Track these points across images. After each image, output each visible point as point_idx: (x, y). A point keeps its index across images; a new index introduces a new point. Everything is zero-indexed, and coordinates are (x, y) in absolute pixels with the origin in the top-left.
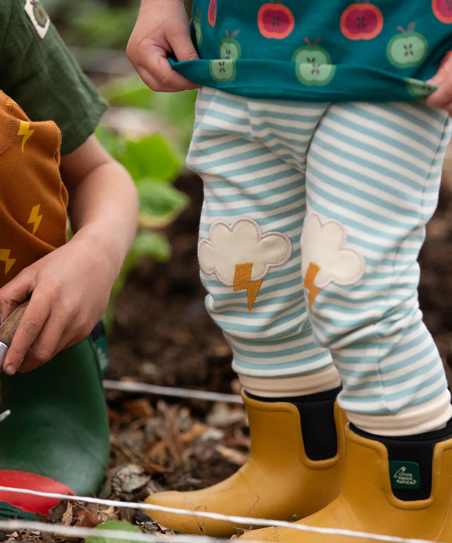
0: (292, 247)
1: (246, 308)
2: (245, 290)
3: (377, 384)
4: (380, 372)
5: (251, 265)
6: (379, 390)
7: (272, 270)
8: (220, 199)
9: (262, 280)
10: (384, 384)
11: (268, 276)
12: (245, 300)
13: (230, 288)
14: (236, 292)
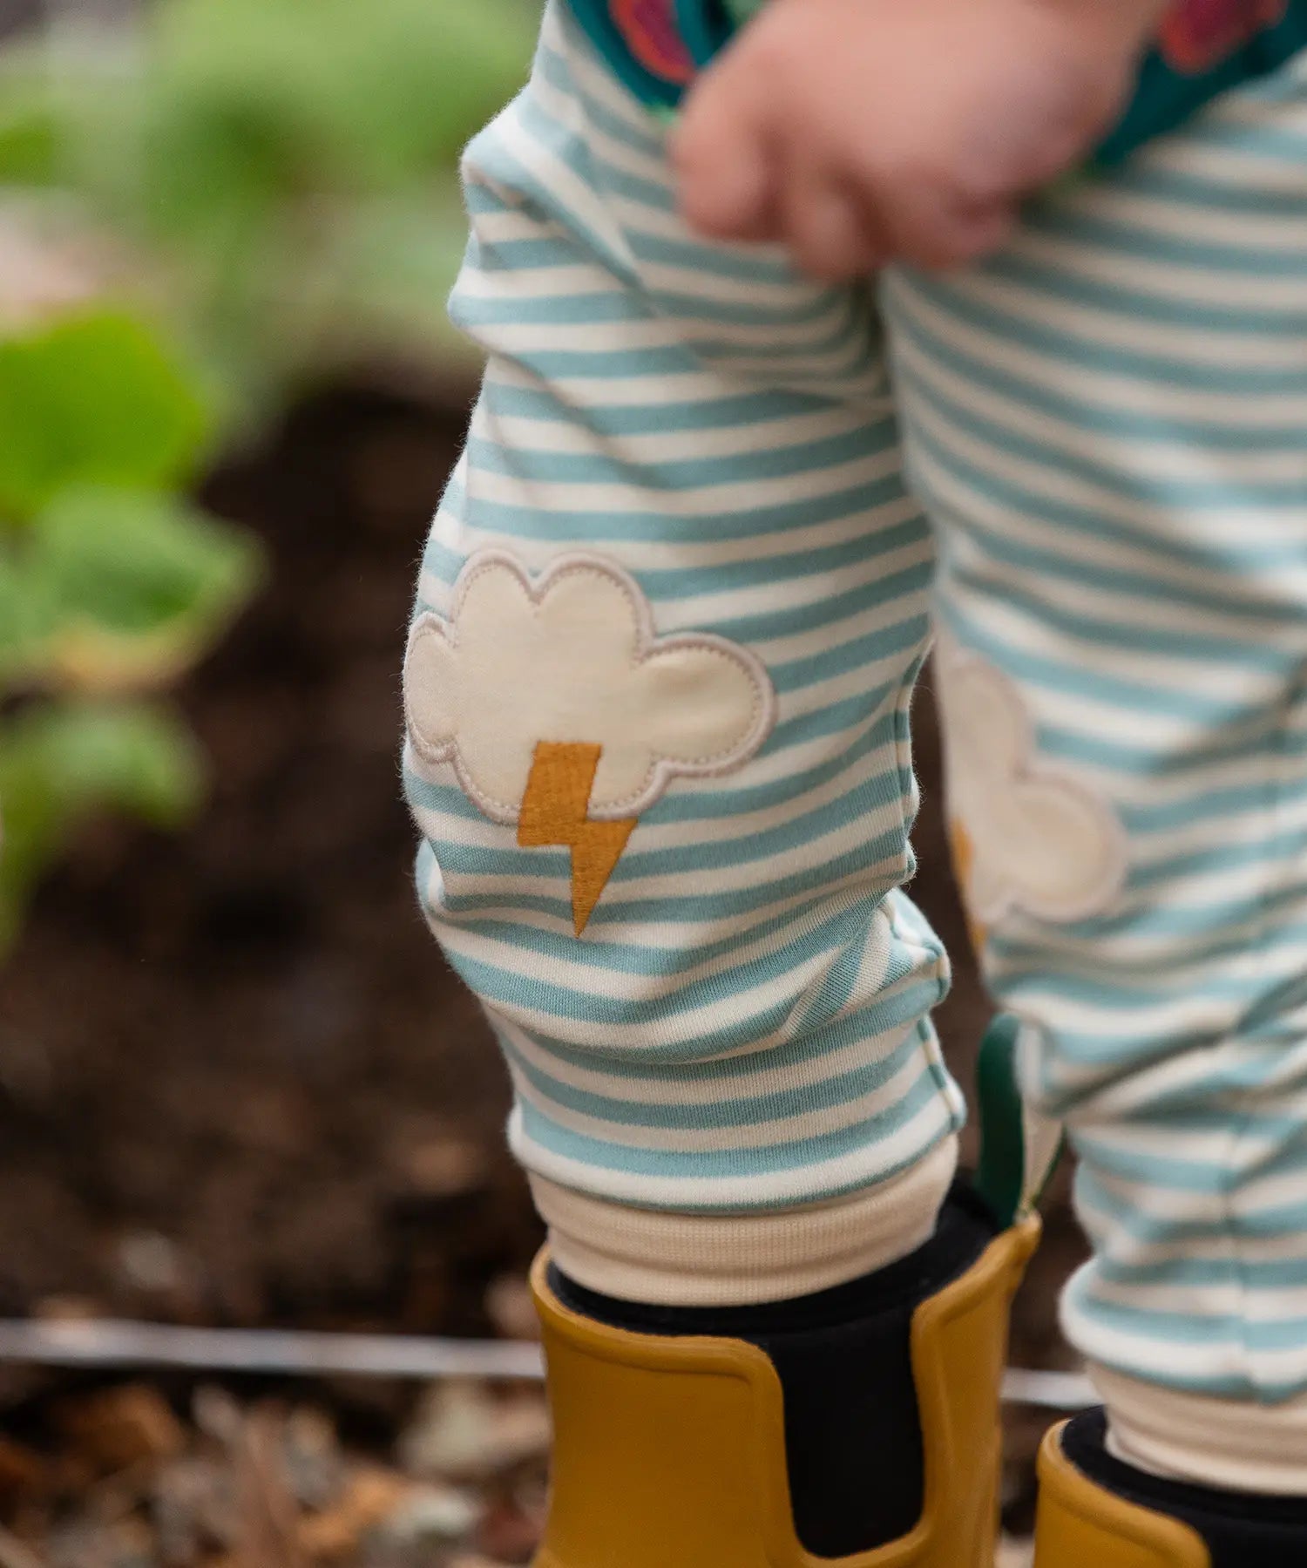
0: (775, 705)
1: (567, 918)
2: (562, 850)
3: (1218, 1272)
4: (1234, 1228)
5: (596, 754)
6: (1224, 1298)
7: (681, 787)
8: (517, 464)
9: (634, 820)
10: (1246, 1275)
11: (660, 809)
12: (560, 888)
13: (503, 828)
14: (530, 849)
